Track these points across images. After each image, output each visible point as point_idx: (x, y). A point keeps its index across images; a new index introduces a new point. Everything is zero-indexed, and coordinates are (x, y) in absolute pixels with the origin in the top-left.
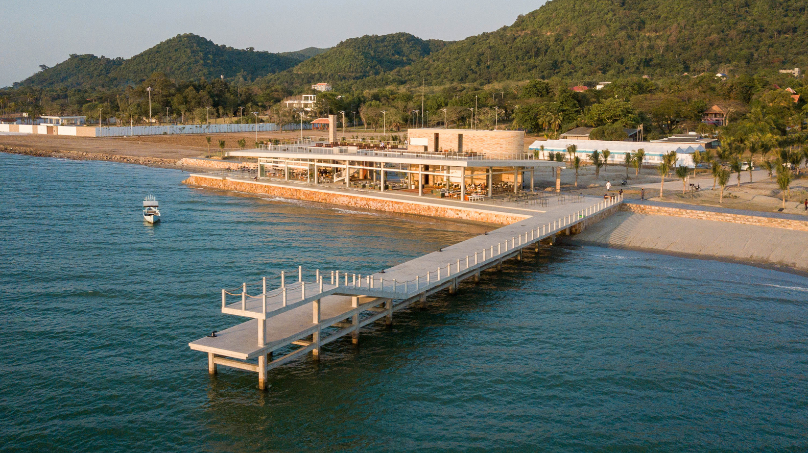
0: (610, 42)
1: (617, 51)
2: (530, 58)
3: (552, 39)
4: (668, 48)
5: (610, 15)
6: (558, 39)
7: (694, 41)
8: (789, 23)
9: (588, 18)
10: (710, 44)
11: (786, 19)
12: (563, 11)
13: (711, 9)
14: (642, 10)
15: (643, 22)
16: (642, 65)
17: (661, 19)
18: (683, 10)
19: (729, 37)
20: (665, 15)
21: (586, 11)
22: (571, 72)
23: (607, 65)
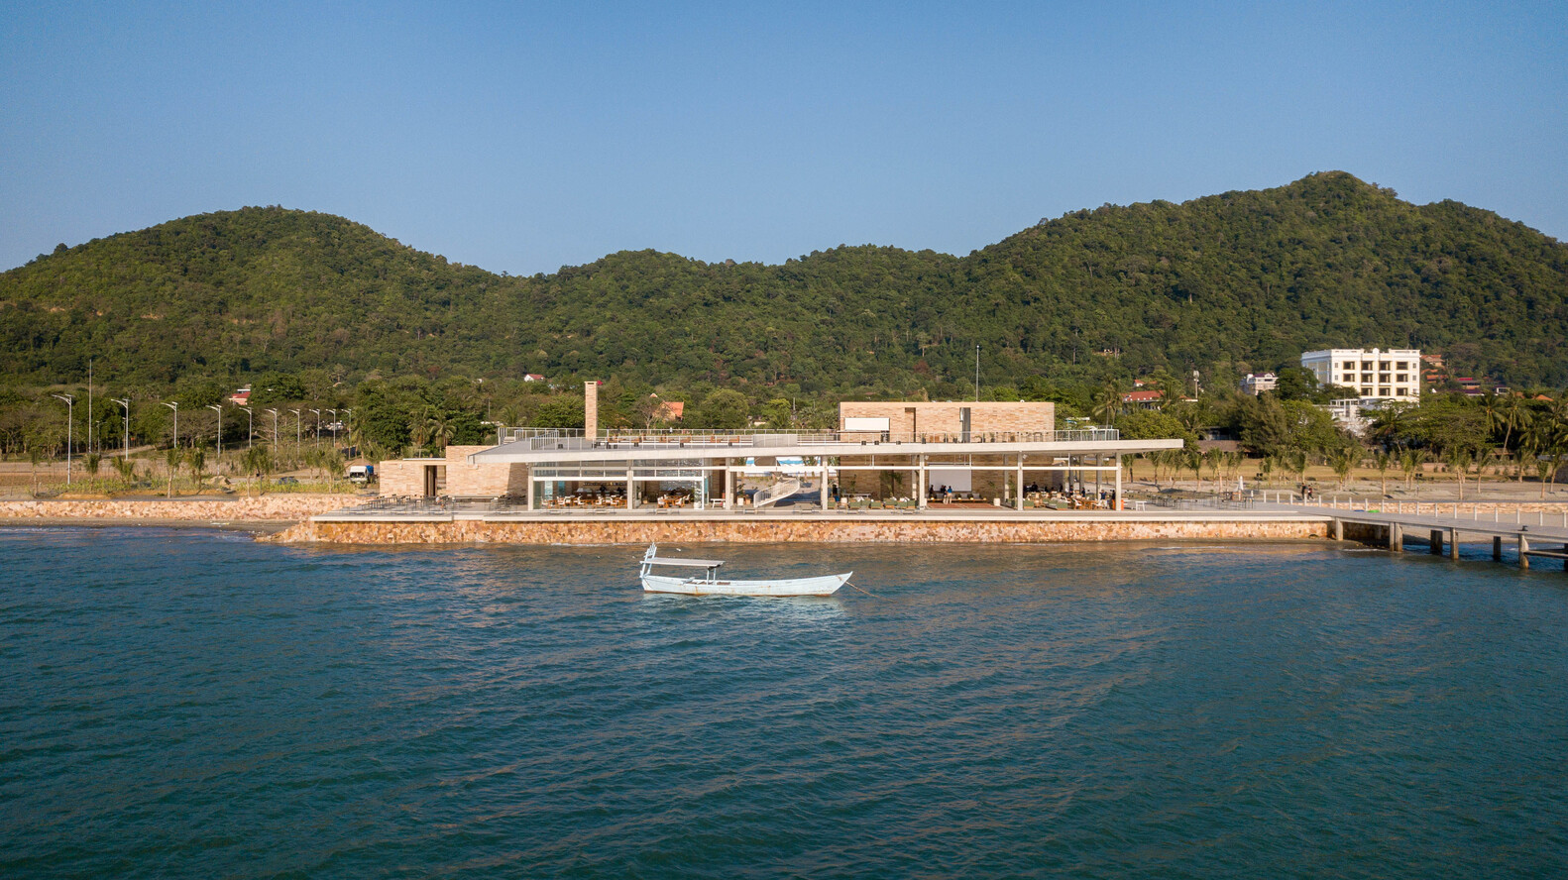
0: (177, 329)
1: (190, 344)
2: (24, 348)
3: (66, 319)
4: (272, 346)
5: (169, 287)
6: (77, 319)
7: (312, 335)
8: (433, 320)
9: (130, 288)
10: (337, 342)
11: (428, 314)
12: (78, 274)
13: (326, 292)
14: (220, 283)
15: (223, 303)
16: (238, 368)
17: (253, 302)
18: (286, 290)
19: (360, 334)
20: (261, 294)
21: (123, 278)
22: (113, 376)
23: (179, 367)
